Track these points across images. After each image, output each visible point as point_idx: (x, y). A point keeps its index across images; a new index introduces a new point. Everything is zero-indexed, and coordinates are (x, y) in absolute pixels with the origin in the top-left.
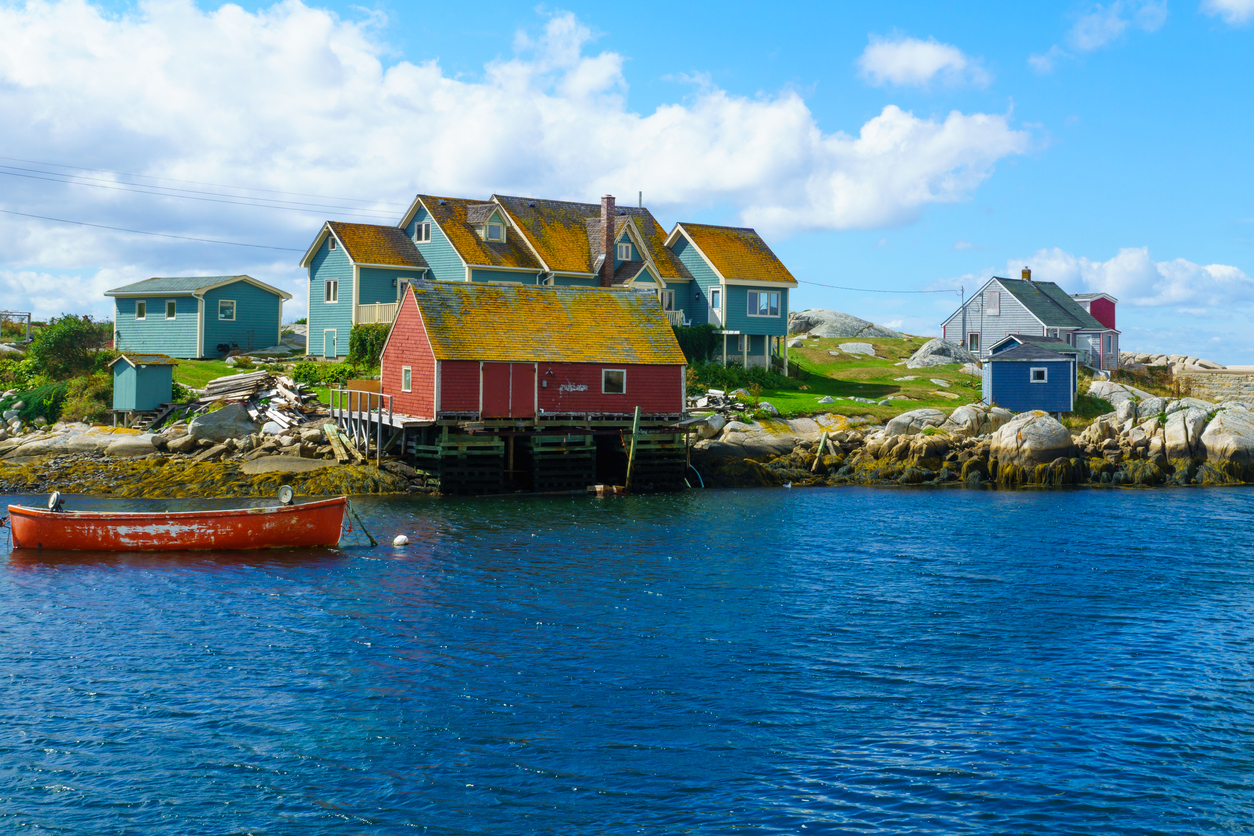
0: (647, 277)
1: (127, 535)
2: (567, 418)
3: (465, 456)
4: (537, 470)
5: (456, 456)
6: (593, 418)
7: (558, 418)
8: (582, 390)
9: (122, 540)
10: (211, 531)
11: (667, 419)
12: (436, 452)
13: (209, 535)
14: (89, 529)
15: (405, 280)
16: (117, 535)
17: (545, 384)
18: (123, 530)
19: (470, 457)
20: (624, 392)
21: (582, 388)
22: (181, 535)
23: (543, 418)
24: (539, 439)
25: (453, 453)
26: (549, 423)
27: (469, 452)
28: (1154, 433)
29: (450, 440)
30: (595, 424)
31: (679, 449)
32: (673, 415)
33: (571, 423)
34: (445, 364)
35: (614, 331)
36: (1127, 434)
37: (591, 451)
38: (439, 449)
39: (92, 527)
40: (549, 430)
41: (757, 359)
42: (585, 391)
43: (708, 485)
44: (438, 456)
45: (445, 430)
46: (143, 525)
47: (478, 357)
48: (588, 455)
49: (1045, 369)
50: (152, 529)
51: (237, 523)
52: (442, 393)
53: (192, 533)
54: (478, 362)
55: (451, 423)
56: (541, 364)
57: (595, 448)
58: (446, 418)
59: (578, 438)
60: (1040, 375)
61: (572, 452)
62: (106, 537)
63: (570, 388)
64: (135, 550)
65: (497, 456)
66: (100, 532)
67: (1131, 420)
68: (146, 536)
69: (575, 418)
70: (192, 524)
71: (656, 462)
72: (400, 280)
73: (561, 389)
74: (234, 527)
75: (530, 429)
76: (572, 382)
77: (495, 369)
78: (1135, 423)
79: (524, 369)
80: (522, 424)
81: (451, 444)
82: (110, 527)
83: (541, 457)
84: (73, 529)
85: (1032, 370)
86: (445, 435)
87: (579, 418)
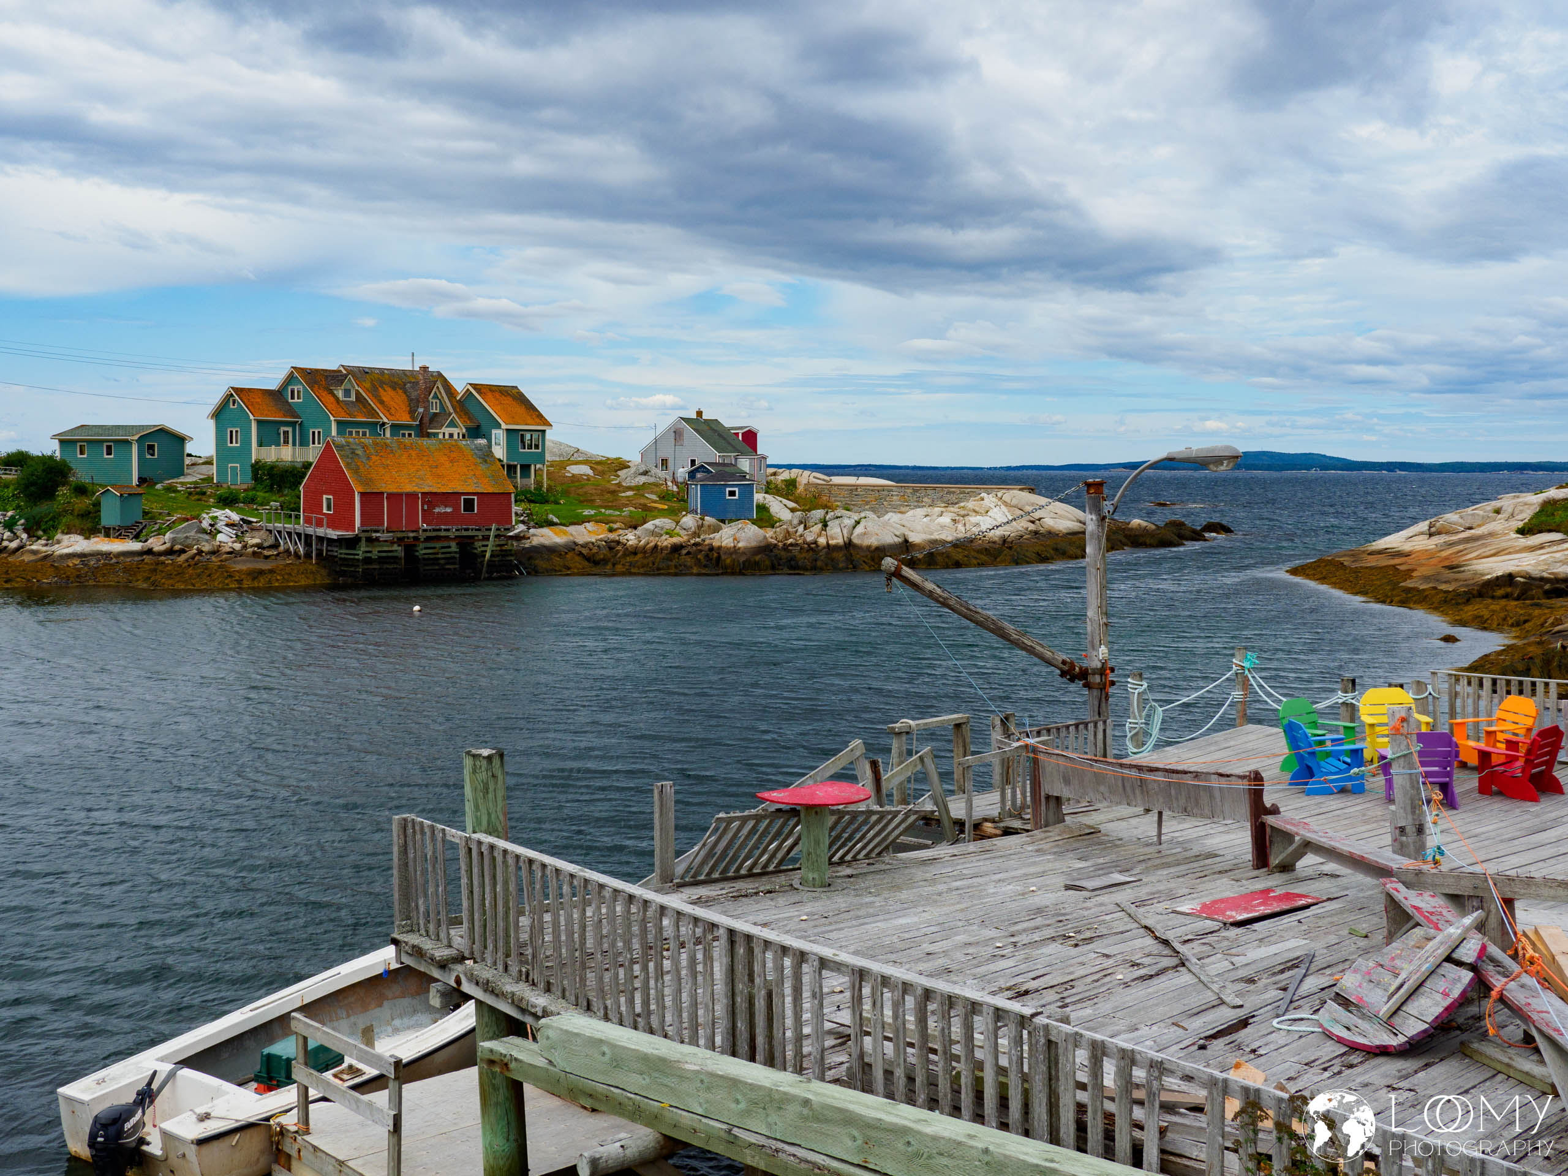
0: (453, 424)
2: (440, 530)
3: (377, 557)
4: (422, 565)
5: (371, 557)
6: (456, 530)
7: (434, 530)
11: (503, 529)
12: (359, 555)
15: (286, 429)
17: (426, 507)
19: (380, 557)
20: (476, 511)
21: (449, 510)
23: (425, 530)
24: (422, 545)
25: (369, 555)
26: (429, 534)
27: (379, 554)
28: (820, 535)
29: (367, 546)
30: (458, 533)
31: (512, 549)
32: (507, 527)
33: (443, 534)
34: (364, 495)
35: (465, 470)
36: (801, 536)
37: (455, 552)
38: (361, 552)
40: (428, 539)
41: (525, 481)
42: (451, 511)
43: (528, 573)
45: (363, 539)
47: (382, 490)
48: (455, 555)
49: (736, 489)
52: (361, 515)
54: (382, 493)
55: (367, 535)
56: (423, 493)
57: (459, 549)
58: (364, 531)
59: (445, 544)
60: (732, 493)
61: (444, 553)
63: (442, 510)
65: (397, 557)
67: (802, 526)
69: (445, 530)
72: (283, 429)
73: (436, 510)
75: (416, 539)
76: (443, 505)
77: (395, 497)
78: (805, 528)
79: (412, 496)
80: (412, 535)
81: (368, 549)
83: (423, 557)
85: (728, 489)
86: (362, 544)
87: (448, 530)
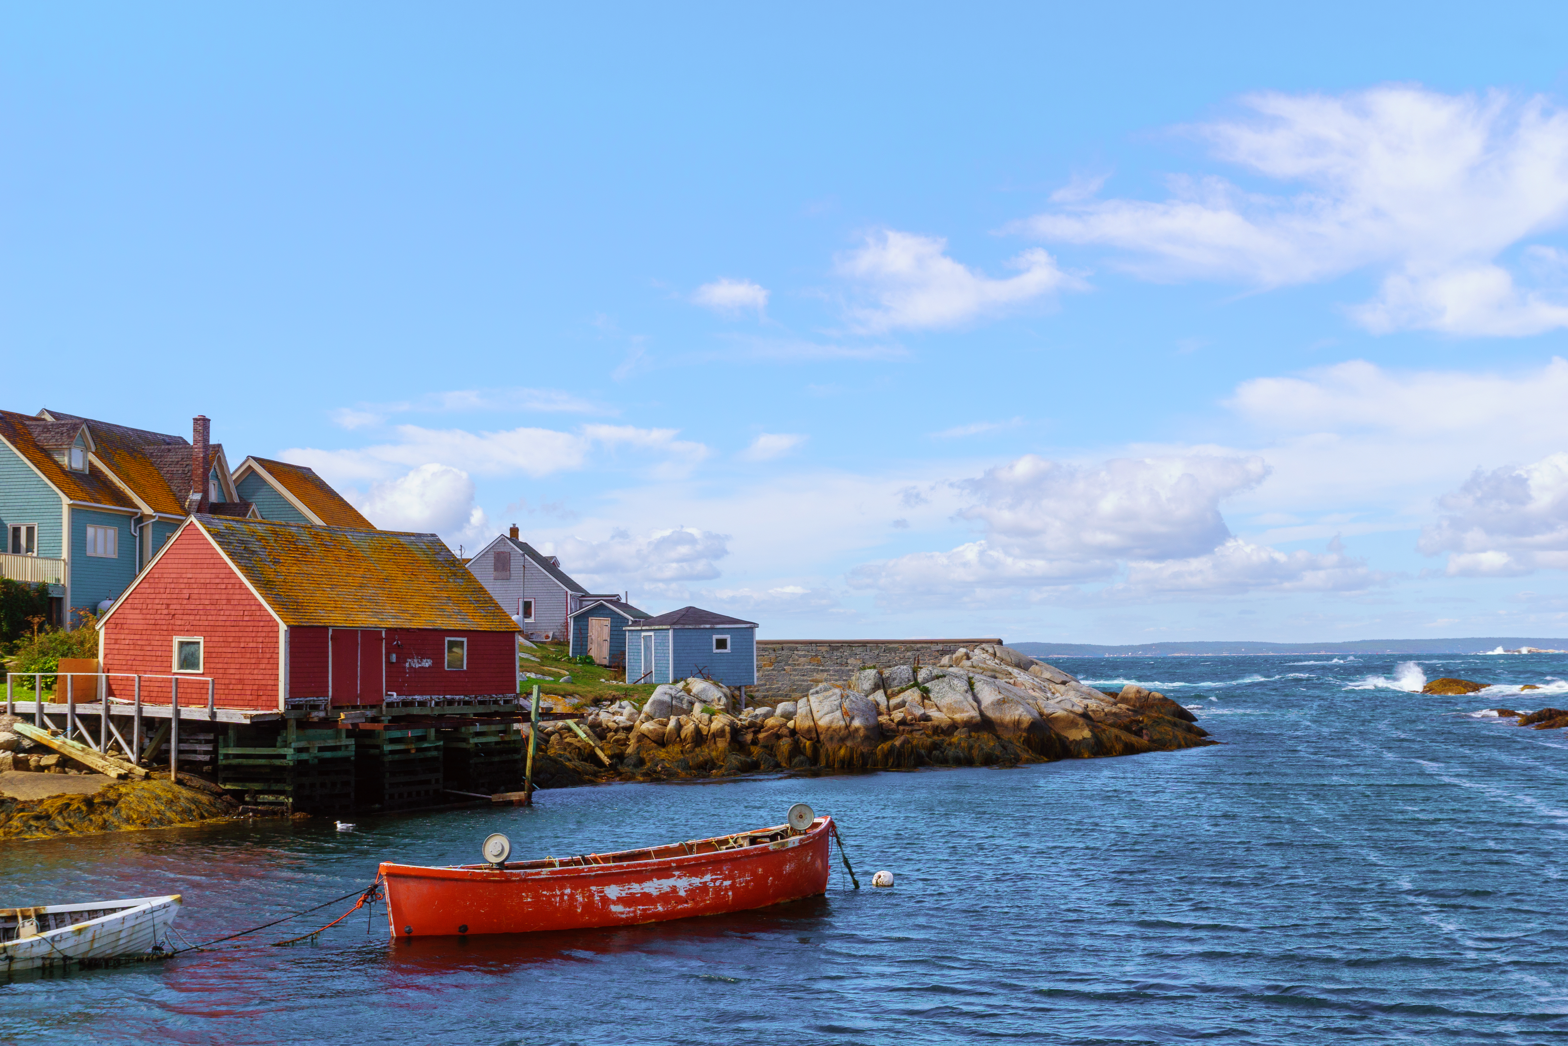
1: (620, 900)
2: (411, 704)
3: (316, 761)
4: (388, 775)
5: (306, 761)
6: (437, 704)
7: (405, 704)
8: (427, 665)
9: (614, 908)
10: (727, 883)
11: (502, 703)
12: (284, 757)
13: (726, 890)
14: (563, 895)
16: (605, 900)
17: (394, 658)
18: (613, 891)
19: (322, 761)
20: (465, 668)
21: (427, 663)
22: (692, 892)
23: (390, 705)
24: (385, 735)
25: (305, 756)
26: (396, 712)
27: (320, 754)
29: (298, 740)
30: (438, 711)
31: (515, 741)
32: (509, 695)
33: (416, 711)
34: (294, 632)
37: (436, 748)
38: (289, 752)
39: (568, 891)
40: (396, 721)
42: (429, 667)
44: (289, 761)
45: (292, 724)
46: (640, 881)
47: (326, 623)
48: (434, 753)
49: (728, 637)
50: (653, 887)
51: (757, 867)
52: (291, 672)
53: (704, 888)
54: (326, 628)
55: (302, 714)
56: (389, 630)
57: (441, 743)
58: (295, 707)
59: (421, 732)
60: (721, 644)
61: (419, 750)
62: (589, 906)
63: (416, 663)
64: (629, 925)
65: (346, 759)
66: (580, 898)
68: (646, 898)
69: (420, 704)
70: (703, 874)
71: (496, 759)
73: (407, 665)
74: (754, 874)
75: (377, 722)
76: (418, 654)
77: (344, 636)
79: (371, 636)
80: (371, 714)
81: (302, 744)
82: (593, 888)
83: (390, 758)
84: (537, 897)
85: (715, 637)
86: (292, 733)
87: (422, 704)
